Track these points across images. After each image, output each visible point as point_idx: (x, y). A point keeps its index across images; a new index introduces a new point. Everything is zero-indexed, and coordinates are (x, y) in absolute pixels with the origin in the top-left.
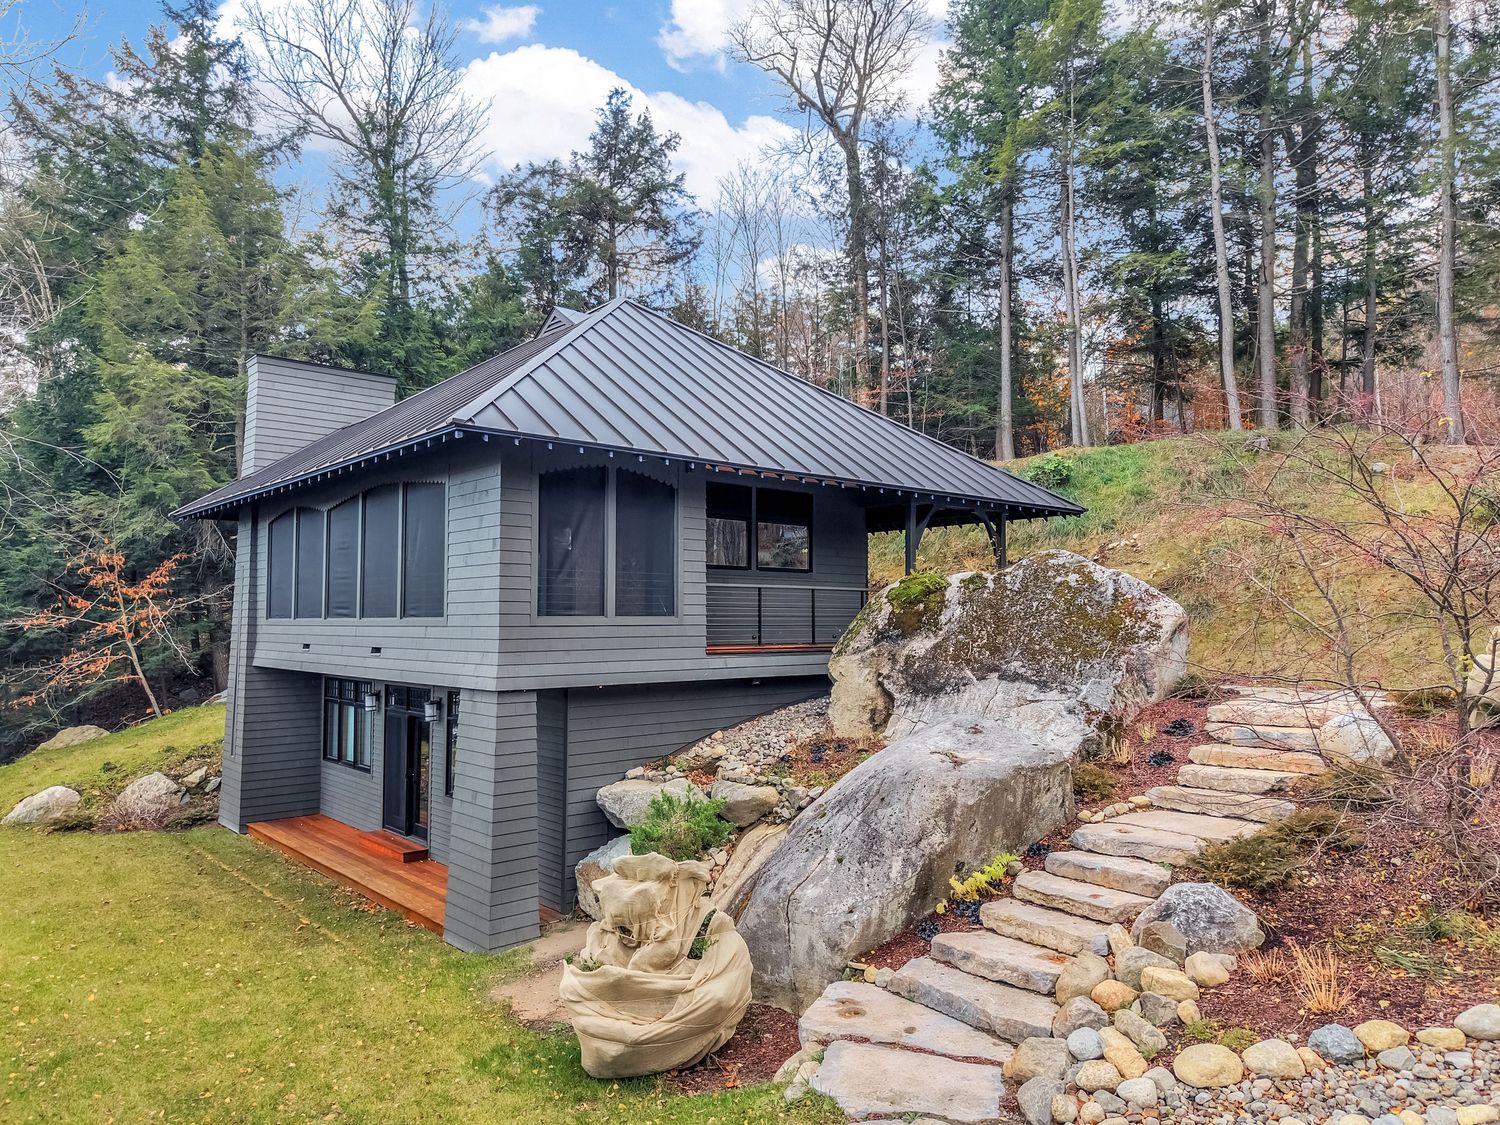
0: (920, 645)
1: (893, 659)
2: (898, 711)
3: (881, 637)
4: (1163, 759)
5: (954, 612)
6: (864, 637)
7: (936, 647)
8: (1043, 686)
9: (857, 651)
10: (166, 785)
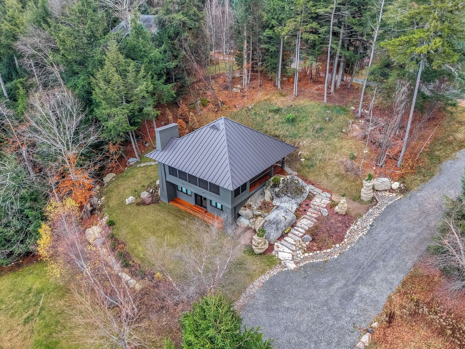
0: (277, 190)
1: (273, 191)
2: (274, 199)
3: (271, 187)
4: (305, 210)
5: (281, 185)
6: (269, 187)
7: (279, 190)
8: (292, 199)
9: (268, 189)
10: (147, 193)
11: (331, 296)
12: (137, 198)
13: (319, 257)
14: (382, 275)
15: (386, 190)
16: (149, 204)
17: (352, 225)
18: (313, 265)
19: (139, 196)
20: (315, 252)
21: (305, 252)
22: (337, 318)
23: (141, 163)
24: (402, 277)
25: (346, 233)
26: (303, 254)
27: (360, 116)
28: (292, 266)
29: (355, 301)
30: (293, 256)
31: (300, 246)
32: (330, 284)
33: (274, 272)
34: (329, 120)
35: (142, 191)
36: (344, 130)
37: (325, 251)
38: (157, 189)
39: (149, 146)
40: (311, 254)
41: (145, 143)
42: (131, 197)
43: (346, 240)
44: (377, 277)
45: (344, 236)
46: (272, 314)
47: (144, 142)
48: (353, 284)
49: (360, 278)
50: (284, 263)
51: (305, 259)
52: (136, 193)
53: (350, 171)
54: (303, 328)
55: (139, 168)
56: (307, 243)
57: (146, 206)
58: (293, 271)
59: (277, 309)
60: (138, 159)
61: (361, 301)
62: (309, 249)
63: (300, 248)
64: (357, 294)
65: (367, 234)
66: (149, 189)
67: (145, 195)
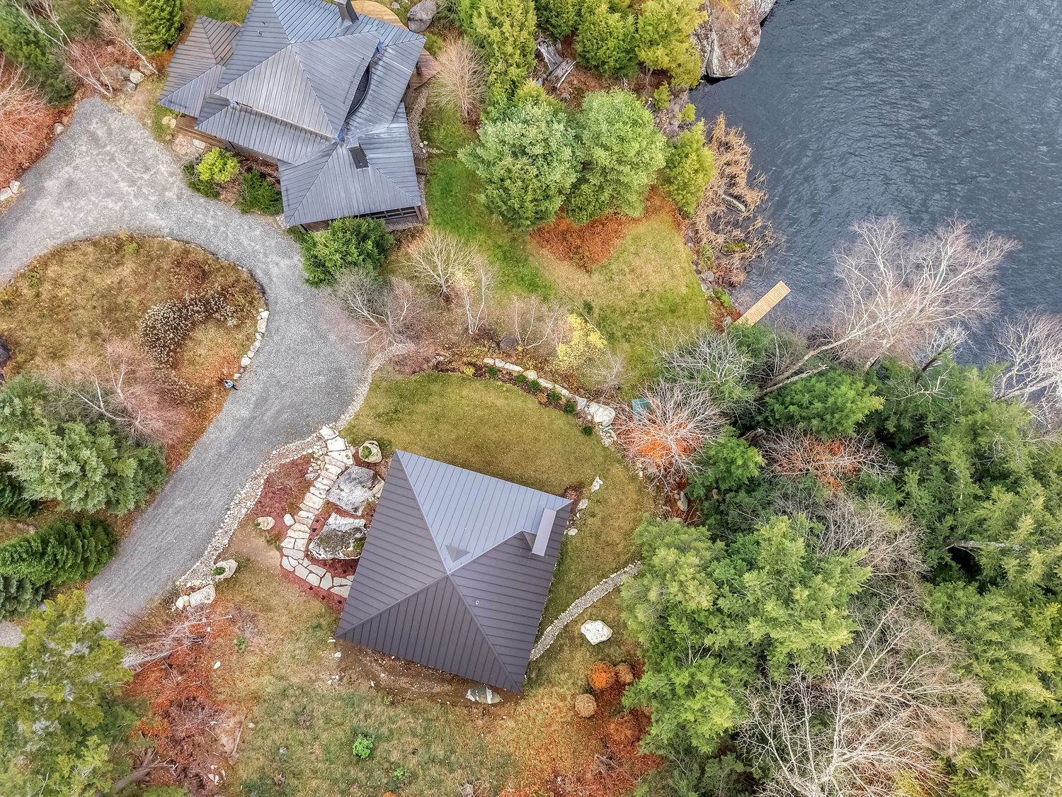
11: (278, 398)
13: (294, 450)
14: (226, 434)
17: (253, 506)
18: (302, 436)
19: (589, 498)
20: (299, 456)
21: (312, 455)
22: (272, 376)
24: (204, 438)
25: (262, 492)
26: (314, 452)
28: (325, 431)
29: (254, 399)
30: (326, 447)
31: (319, 462)
32: (279, 412)
33: (346, 419)
37: (288, 460)
40: (304, 453)
42: (597, 488)
43: (262, 481)
44: (230, 432)
45: (264, 488)
46: (335, 365)
48: (255, 418)
49: (248, 427)
50: (335, 433)
51: (310, 445)
54: (302, 358)
56: (311, 469)
58: (323, 423)
59: (330, 372)
61: (249, 399)
62: (308, 460)
63: (319, 459)
64: (251, 406)
65: (235, 495)
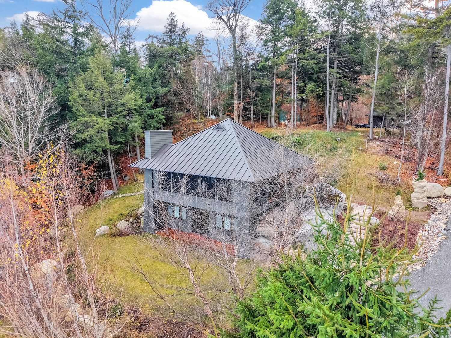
10: (126, 223)
12: (111, 229)
15: (439, 197)
16: (128, 235)
17: (419, 231)
19: (115, 226)
23: (118, 194)
25: (416, 241)
27: (372, 139)
34: (341, 140)
35: (118, 220)
36: (361, 148)
38: (138, 218)
39: (130, 179)
41: (125, 177)
42: (103, 227)
43: (421, 249)
45: (415, 244)
47: (123, 176)
52: (112, 222)
53: (385, 182)
55: (115, 199)
57: (124, 237)
60: (116, 190)
66: (128, 218)
67: (122, 225)
